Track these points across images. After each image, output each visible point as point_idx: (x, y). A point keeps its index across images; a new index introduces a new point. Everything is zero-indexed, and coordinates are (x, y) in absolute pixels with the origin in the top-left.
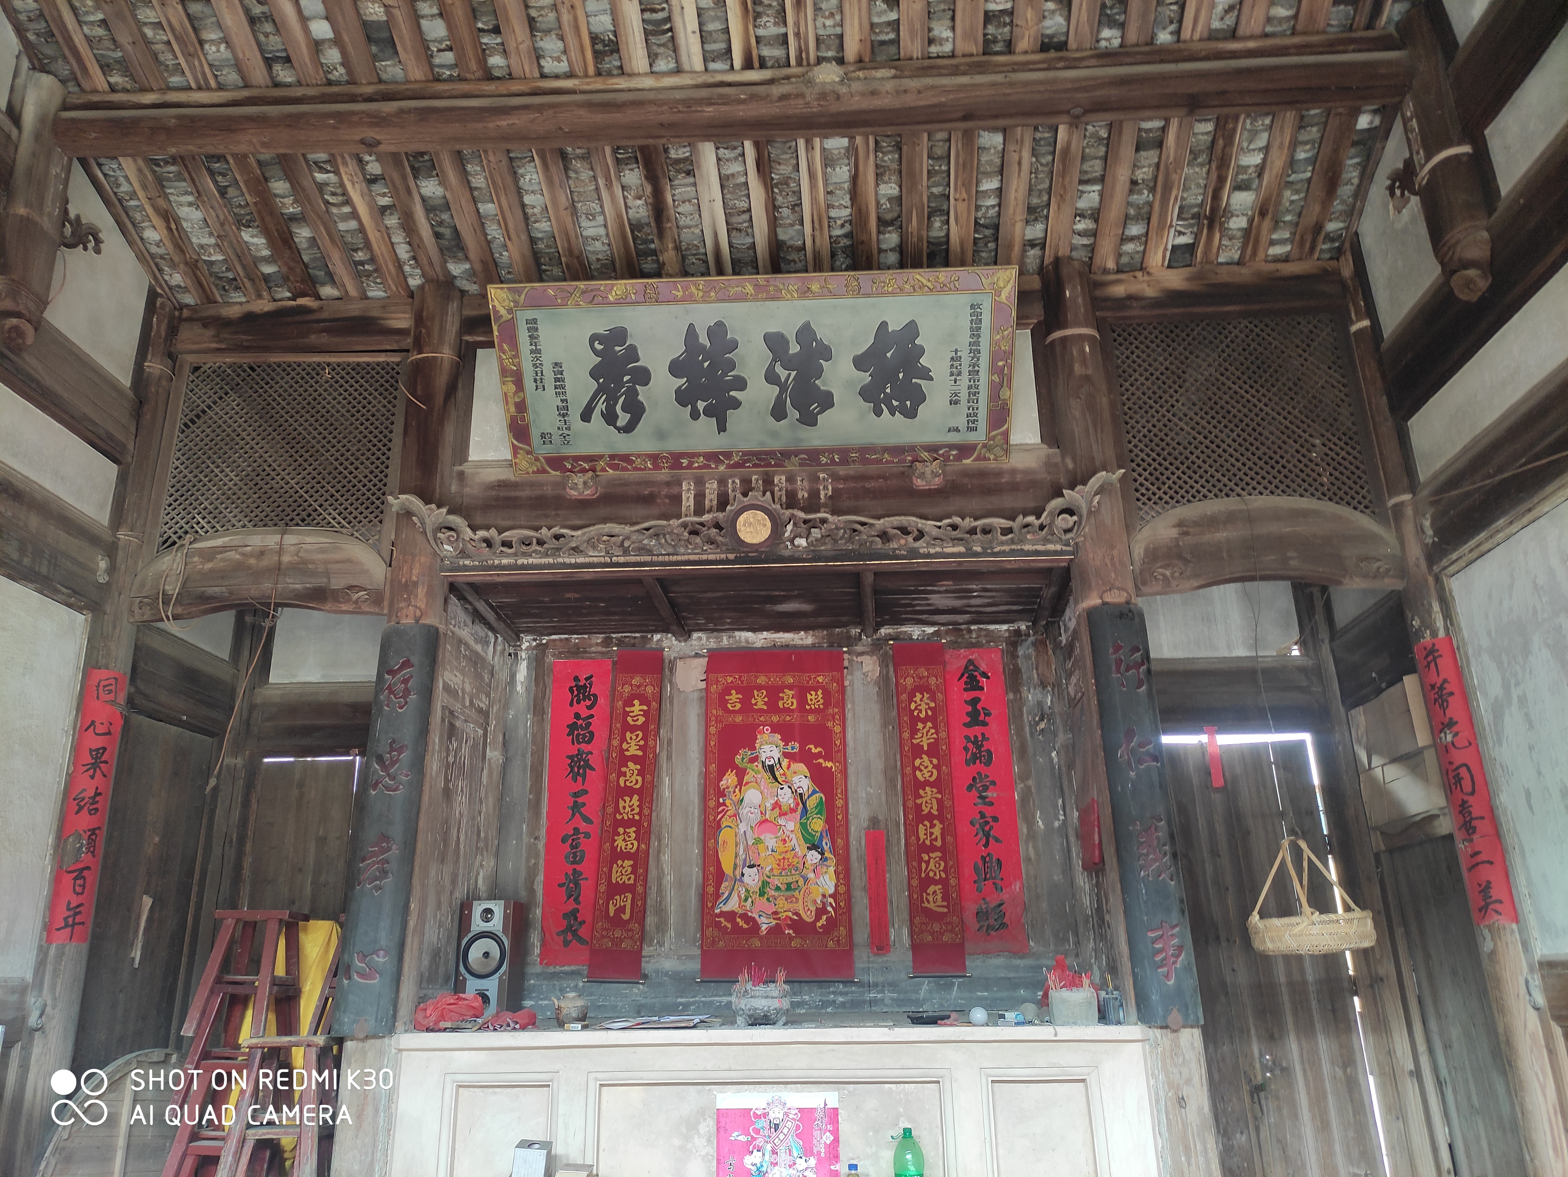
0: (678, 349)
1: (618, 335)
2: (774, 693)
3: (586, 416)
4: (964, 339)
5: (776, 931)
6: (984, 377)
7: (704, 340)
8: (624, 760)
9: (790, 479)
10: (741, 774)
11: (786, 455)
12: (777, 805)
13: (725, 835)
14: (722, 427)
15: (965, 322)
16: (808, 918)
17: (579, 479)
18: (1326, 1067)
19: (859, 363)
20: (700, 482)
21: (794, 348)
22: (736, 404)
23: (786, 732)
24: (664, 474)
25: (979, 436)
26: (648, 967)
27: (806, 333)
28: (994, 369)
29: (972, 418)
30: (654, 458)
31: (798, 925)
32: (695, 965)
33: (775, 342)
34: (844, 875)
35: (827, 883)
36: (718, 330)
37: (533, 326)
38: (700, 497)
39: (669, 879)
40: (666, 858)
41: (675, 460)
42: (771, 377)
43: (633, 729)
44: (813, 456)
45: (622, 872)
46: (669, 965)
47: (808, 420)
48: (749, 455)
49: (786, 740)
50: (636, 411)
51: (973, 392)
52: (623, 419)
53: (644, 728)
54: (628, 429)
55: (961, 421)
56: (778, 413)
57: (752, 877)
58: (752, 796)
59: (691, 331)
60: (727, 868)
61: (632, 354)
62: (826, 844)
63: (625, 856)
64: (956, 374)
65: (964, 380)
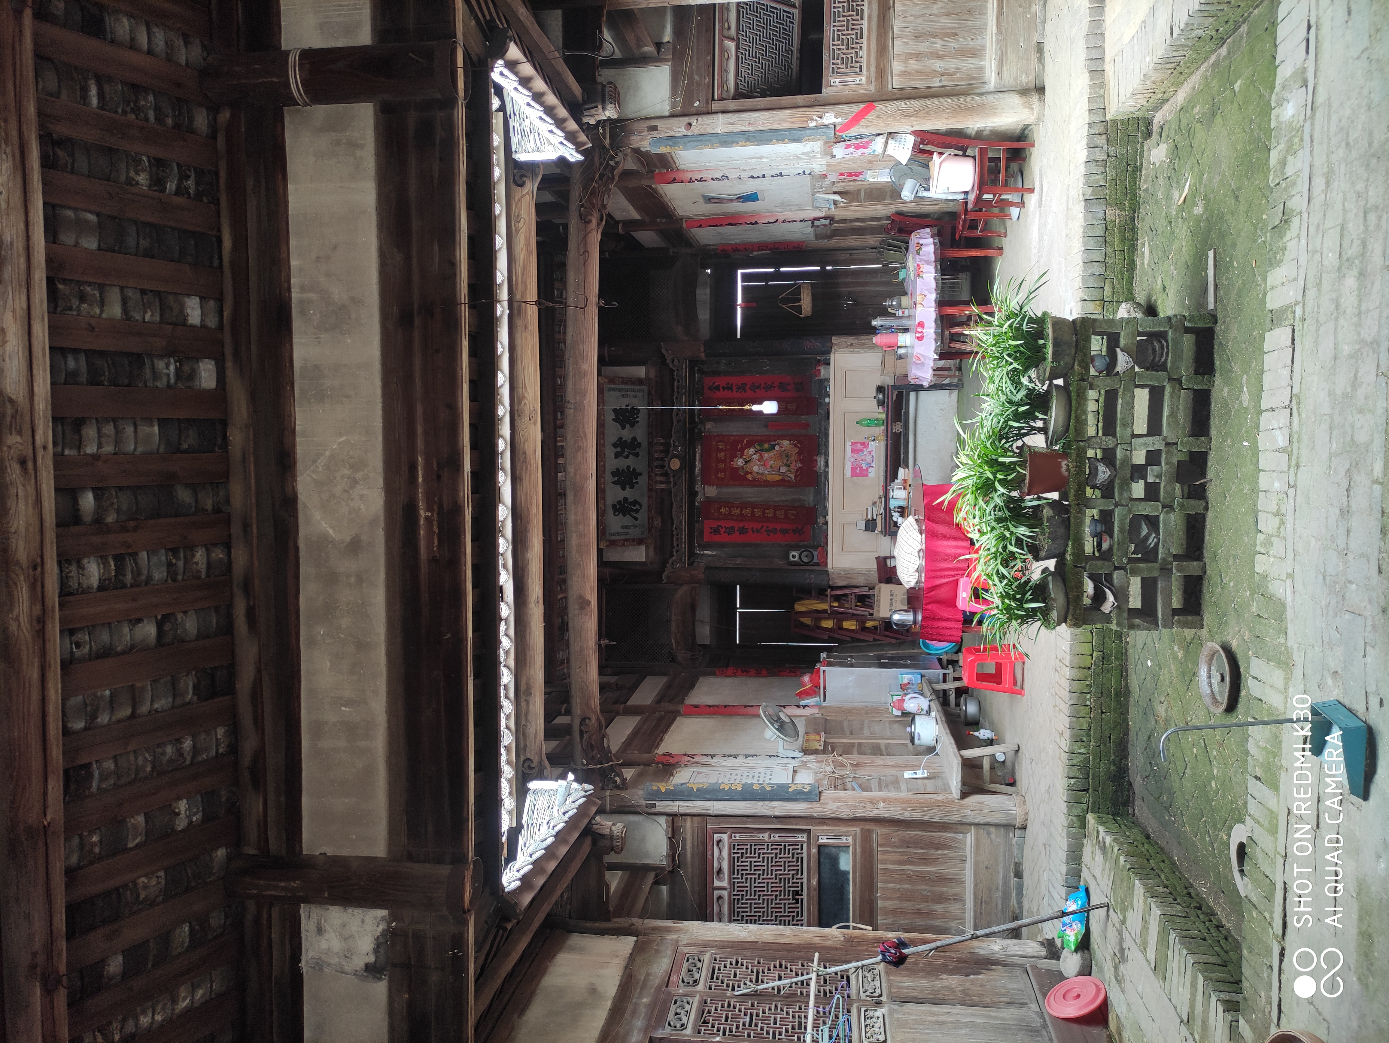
0: (618, 487)
1: (614, 506)
2: (719, 461)
3: (636, 519)
4: (617, 393)
5: (801, 462)
6: (628, 387)
7: (616, 479)
8: (741, 514)
9: (656, 452)
10: (748, 473)
11: (649, 453)
12: (759, 460)
13: (769, 478)
14: (641, 474)
15: (612, 393)
16: (797, 450)
17: (655, 522)
18: (849, 280)
19: (623, 428)
20: (656, 482)
21: (619, 449)
22: (634, 469)
23: (734, 456)
24: (654, 494)
25: (645, 388)
26: (812, 504)
27: (615, 445)
28: (626, 384)
29: (640, 391)
30: (649, 497)
31: (799, 454)
32: (812, 489)
33: (617, 455)
34: (784, 437)
35: (786, 443)
36: (613, 474)
37: (611, 534)
38: (662, 483)
39: (783, 498)
40: (776, 499)
41: (650, 490)
42: (627, 457)
43: (730, 511)
44: (650, 444)
45: (780, 514)
46: (811, 498)
47: (639, 445)
48: (649, 465)
49: (736, 457)
50: (635, 502)
51: (633, 390)
52: (637, 507)
53: (730, 508)
54: (640, 505)
55: (641, 394)
56: (637, 455)
57: (783, 469)
58: (756, 469)
59: (614, 483)
60: (780, 478)
61: (619, 502)
62: (773, 443)
63: (775, 513)
64: (627, 396)
65: (630, 393)
